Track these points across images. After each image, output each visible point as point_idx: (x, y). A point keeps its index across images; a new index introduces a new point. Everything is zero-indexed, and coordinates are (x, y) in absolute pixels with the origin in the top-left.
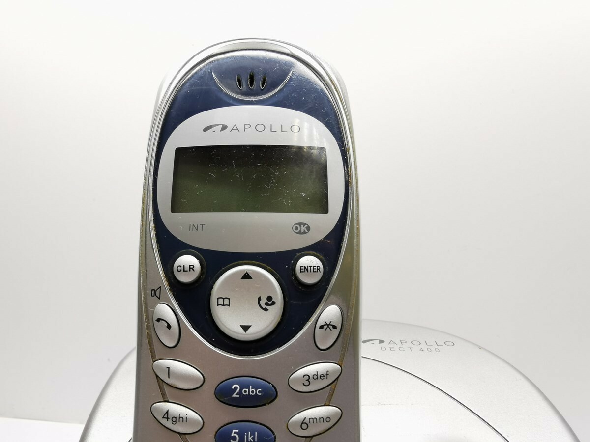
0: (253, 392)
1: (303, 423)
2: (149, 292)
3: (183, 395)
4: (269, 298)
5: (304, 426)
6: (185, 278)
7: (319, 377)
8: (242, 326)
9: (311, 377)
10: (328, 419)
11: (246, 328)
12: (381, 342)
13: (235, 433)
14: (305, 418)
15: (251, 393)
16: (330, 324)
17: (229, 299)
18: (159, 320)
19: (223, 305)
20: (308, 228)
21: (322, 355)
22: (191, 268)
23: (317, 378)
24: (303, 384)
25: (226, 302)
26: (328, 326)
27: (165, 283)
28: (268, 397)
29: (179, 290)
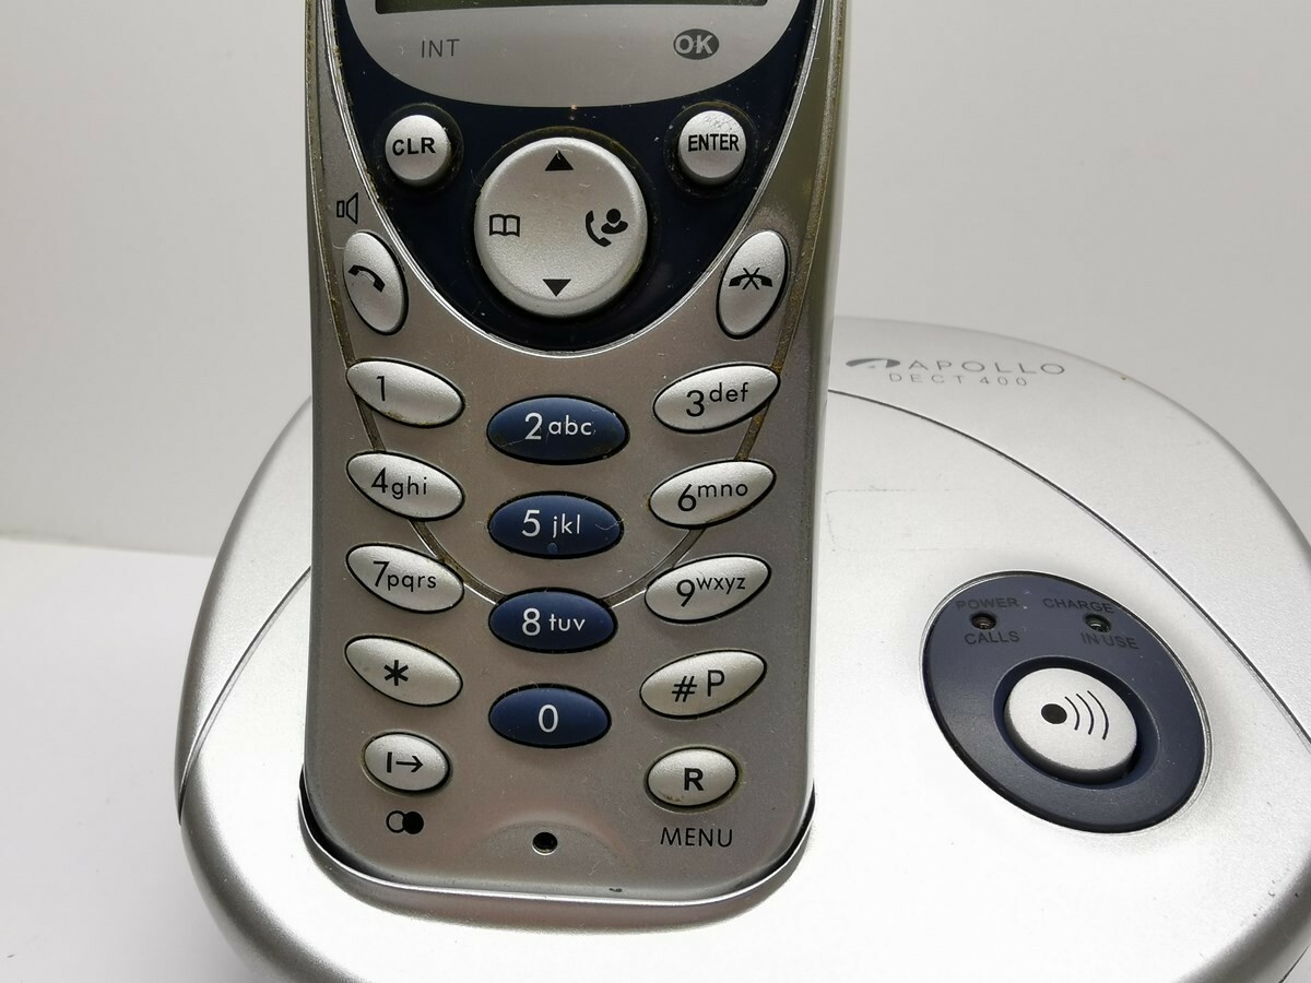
0: (572, 429)
1: (684, 496)
2: (332, 207)
3: (417, 438)
4: (614, 215)
5: (687, 503)
6: (414, 171)
7: (724, 395)
8: (549, 283)
9: (707, 395)
10: (741, 489)
11: (556, 286)
12: (892, 363)
13: (532, 516)
14: (690, 486)
15: (567, 432)
16: (755, 275)
17: (518, 219)
18: (355, 270)
19: (504, 233)
20: (714, 44)
21: (735, 347)
22: (428, 144)
23: (720, 399)
24: (688, 411)
25: (510, 225)
26: (751, 280)
27: (368, 185)
28: (606, 441)
29: (400, 199)
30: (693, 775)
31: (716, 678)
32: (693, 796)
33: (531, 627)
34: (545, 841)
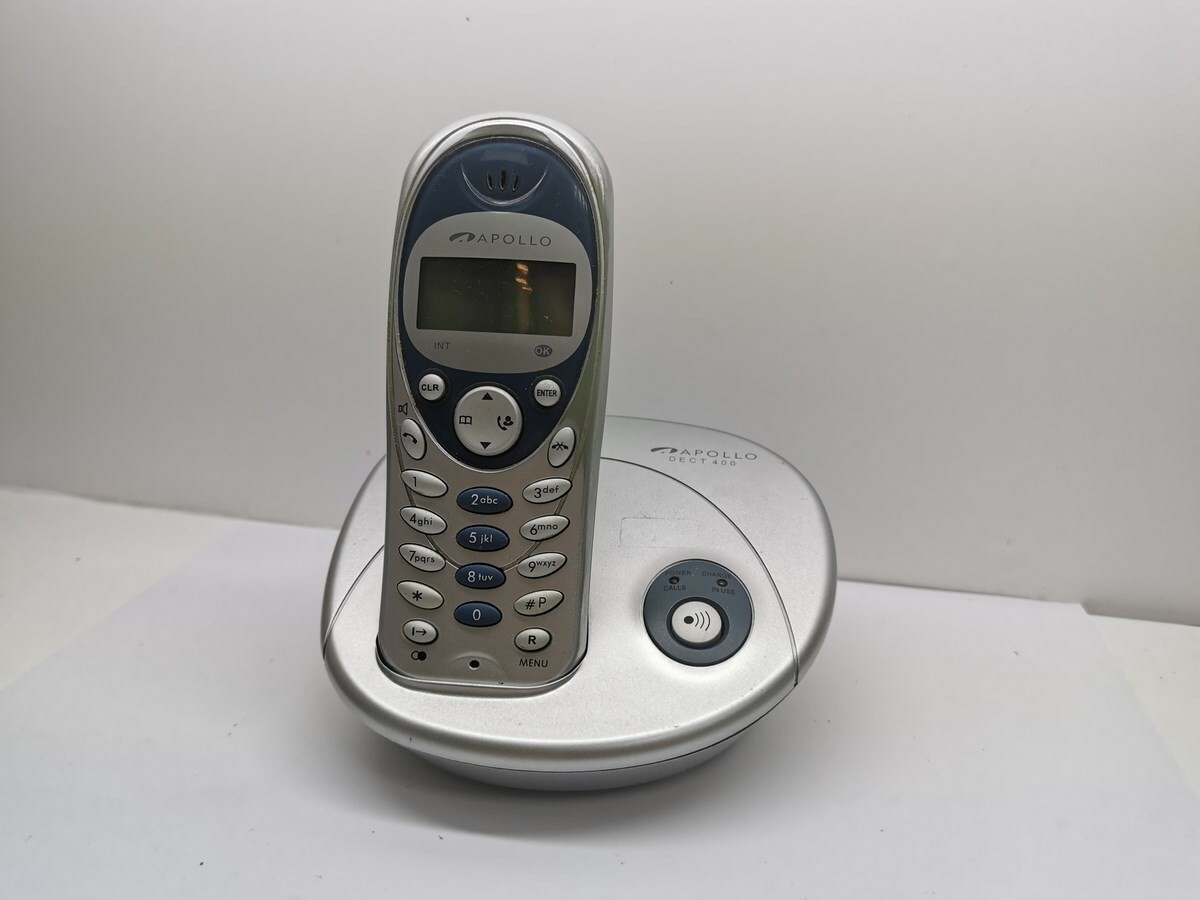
0: (490, 501)
1: (533, 529)
2: (397, 408)
3: (429, 502)
4: (508, 418)
5: (534, 532)
6: (432, 396)
7: (549, 490)
8: (482, 443)
9: (542, 490)
10: (555, 527)
11: (485, 445)
12: (674, 450)
13: (473, 535)
14: (535, 525)
15: (488, 502)
16: (562, 444)
17: (471, 418)
18: (405, 435)
19: (466, 423)
20: (550, 351)
21: (556, 470)
22: (436, 387)
23: (547, 491)
24: (535, 495)
25: (468, 420)
26: (560, 447)
27: (412, 400)
28: (504, 505)
29: (425, 407)
30: (533, 639)
31: (543, 600)
32: (532, 647)
33: (471, 579)
34: (475, 664)
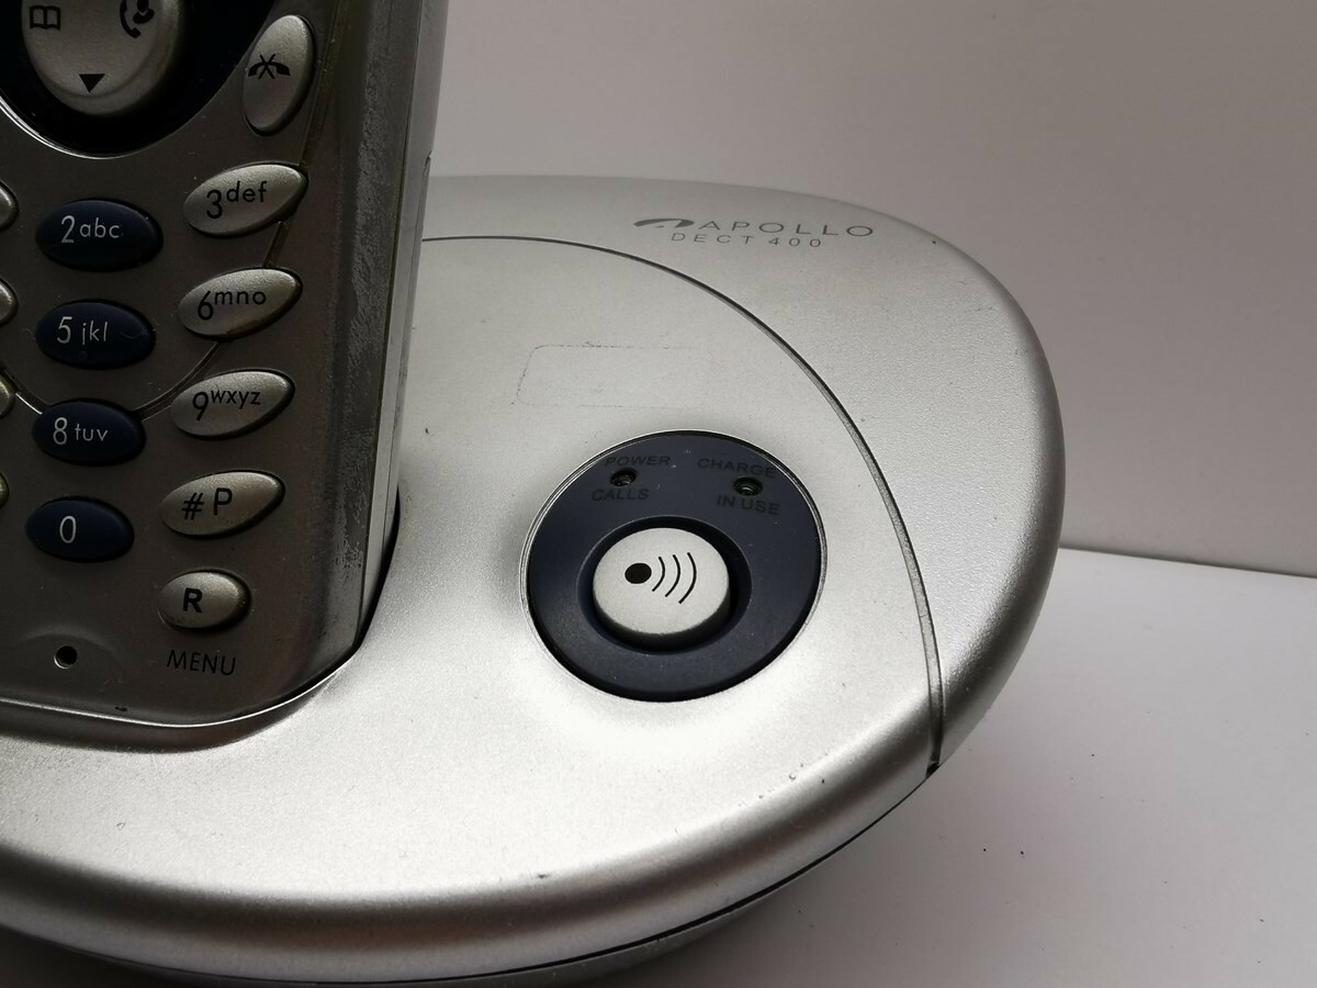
0: (100, 231)
1: (203, 303)
4: (143, 3)
5: (205, 311)
7: (240, 195)
8: (85, 78)
9: (224, 195)
10: (257, 296)
11: (91, 80)
13: (66, 322)
14: (209, 292)
15: (96, 235)
16: (270, 63)
17: (58, 10)
19: (45, 26)
21: (264, 145)
23: (237, 199)
24: (208, 213)
25: (50, 18)
26: (266, 68)
30: (193, 596)
31: (223, 496)
32: (191, 618)
33: (60, 436)
34: (67, 655)
